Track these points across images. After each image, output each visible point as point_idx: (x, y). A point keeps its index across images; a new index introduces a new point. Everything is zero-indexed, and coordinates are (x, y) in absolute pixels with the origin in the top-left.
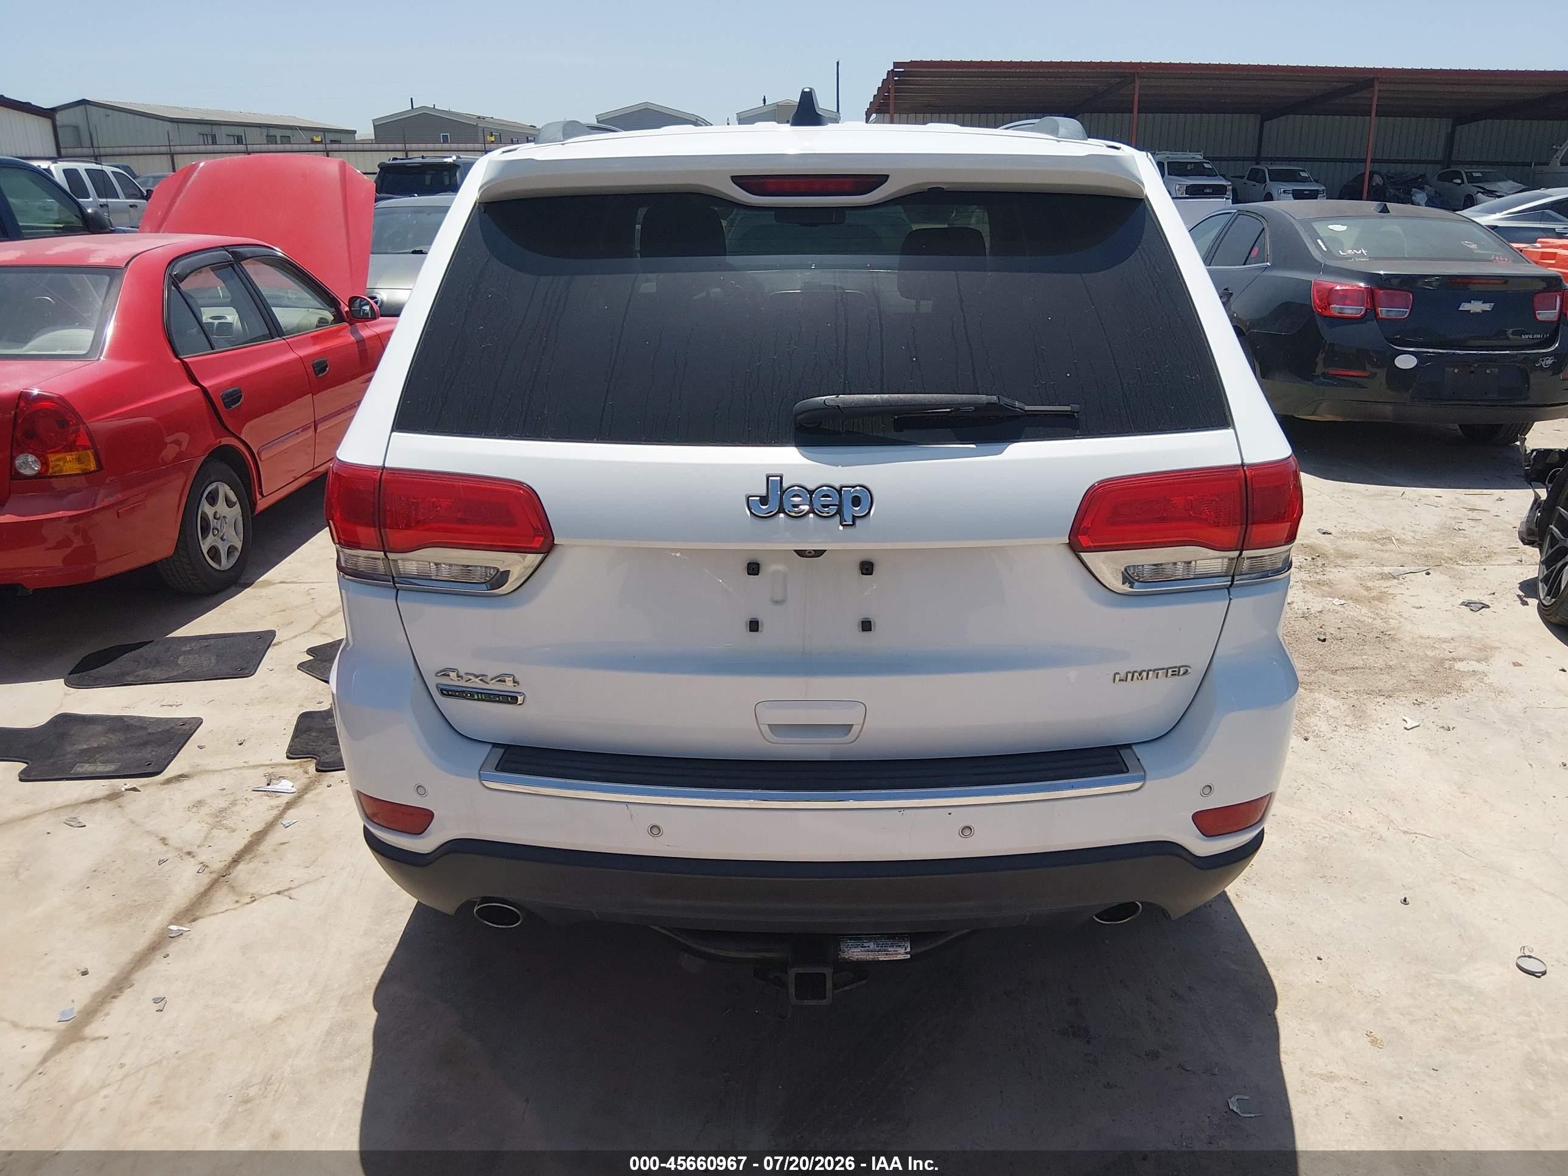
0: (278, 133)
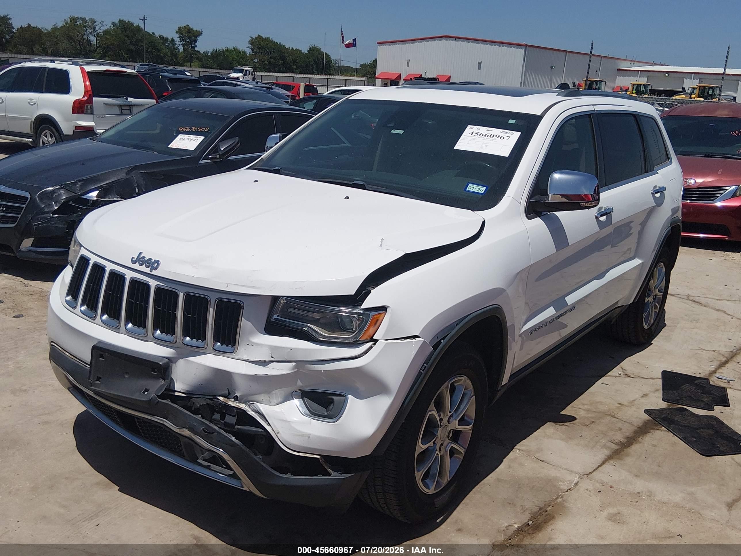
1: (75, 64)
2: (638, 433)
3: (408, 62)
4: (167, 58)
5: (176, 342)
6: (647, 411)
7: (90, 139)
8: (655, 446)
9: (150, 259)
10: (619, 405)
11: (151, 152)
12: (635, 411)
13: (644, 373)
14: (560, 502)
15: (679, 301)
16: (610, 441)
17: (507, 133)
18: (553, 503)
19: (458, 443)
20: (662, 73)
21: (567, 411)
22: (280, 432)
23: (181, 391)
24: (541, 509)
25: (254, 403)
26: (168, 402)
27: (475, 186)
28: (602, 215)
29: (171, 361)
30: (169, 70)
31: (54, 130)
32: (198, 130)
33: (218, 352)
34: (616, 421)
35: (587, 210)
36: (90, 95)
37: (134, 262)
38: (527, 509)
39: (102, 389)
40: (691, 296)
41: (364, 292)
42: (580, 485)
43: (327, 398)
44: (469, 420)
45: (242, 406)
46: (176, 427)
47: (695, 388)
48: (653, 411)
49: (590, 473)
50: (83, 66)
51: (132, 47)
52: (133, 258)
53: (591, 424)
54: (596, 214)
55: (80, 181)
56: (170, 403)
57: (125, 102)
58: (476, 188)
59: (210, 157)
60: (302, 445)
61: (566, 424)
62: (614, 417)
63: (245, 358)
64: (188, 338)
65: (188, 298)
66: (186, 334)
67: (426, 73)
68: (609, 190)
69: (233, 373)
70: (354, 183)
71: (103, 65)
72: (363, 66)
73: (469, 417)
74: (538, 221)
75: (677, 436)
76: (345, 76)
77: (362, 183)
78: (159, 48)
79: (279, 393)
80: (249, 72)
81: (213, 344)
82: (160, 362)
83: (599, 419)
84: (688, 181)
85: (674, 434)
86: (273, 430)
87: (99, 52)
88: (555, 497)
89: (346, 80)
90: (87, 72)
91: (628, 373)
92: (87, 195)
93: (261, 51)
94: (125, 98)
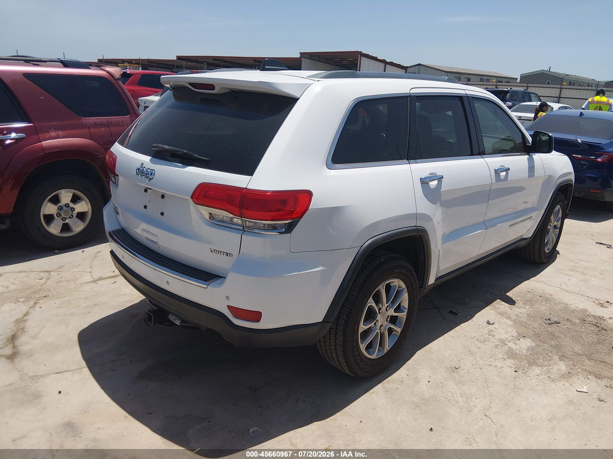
0: (485, 78)
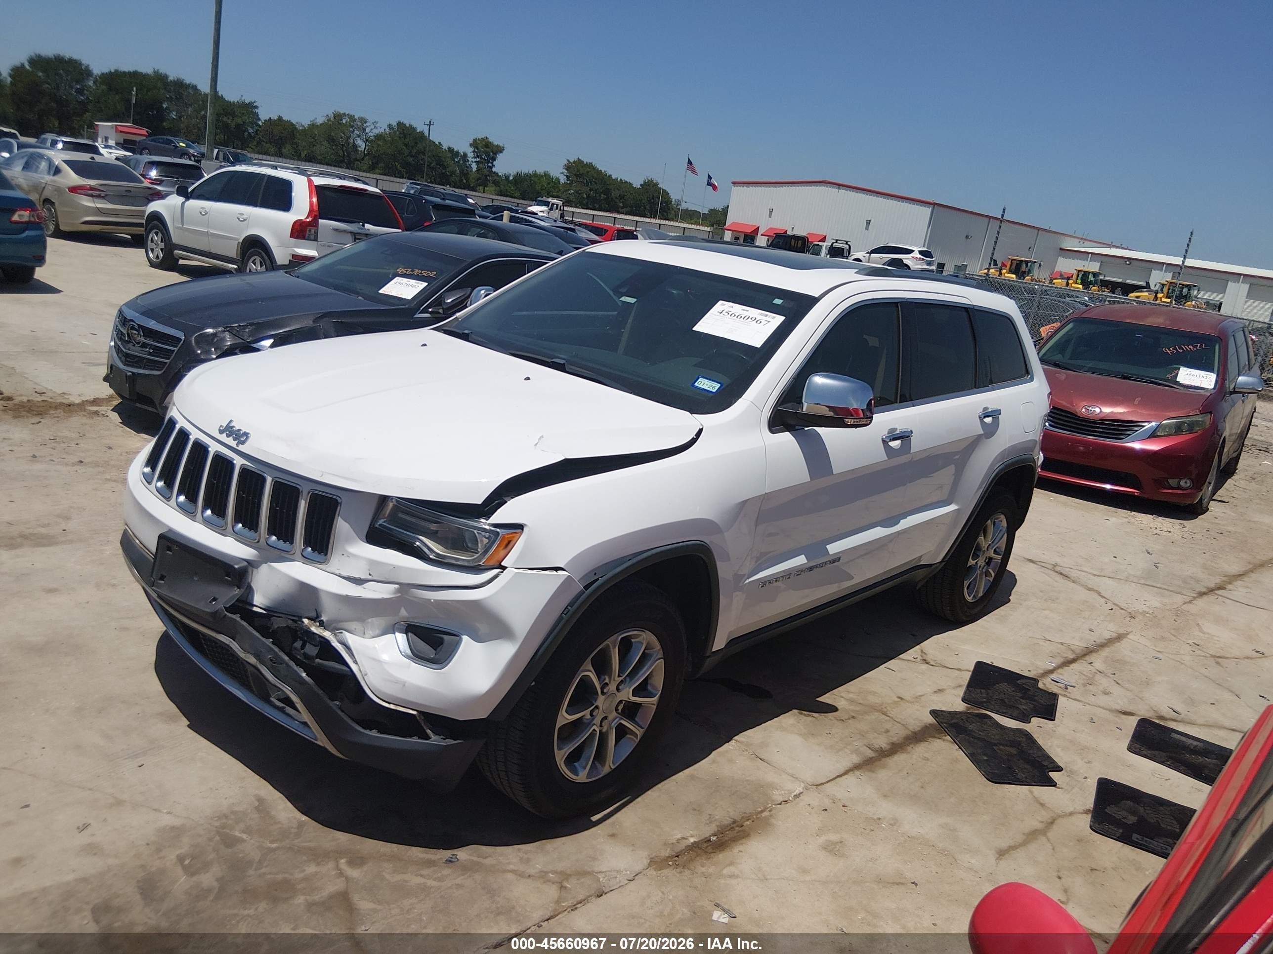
1: (302, 172)
2: (910, 739)
3: (771, 211)
4: (454, 178)
5: (258, 542)
6: (934, 713)
7: (286, 272)
8: (928, 759)
9: (240, 430)
10: (898, 700)
11: (354, 296)
12: (918, 710)
13: (951, 661)
14: (765, 817)
15: (1040, 570)
16: (867, 744)
17: (766, 316)
18: (755, 817)
19: (634, 720)
20: (1122, 260)
21: (826, 699)
22: (369, 674)
23: (261, 606)
24: (735, 822)
25: (341, 633)
26: (237, 617)
27: (706, 380)
28: (894, 439)
29: (251, 564)
30: (446, 193)
31: (266, 258)
32: (421, 273)
33: (306, 559)
34: (886, 721)
35: (854, 429)
36: (315, 216)
37: (221, 432)
38: (715, 820)
39: (165, 592)
40: (1059, 566)
41: (497, 502)
42: (802, 797)
43: (436, 636)
44: (652, 691)
45: (327, 634)
46: (241, 650)
47: (1013, 689)
48: (942, 713)
49: (822, 784)
50: (311, 178)
51: (410, 159)
52: (221, 426)
53: (849, 719)
54: (884, 437)
55: (251, 324)
56: (238, 619)
57: (362, 229)
58: (707, 385)
59: (430, 310)
60: (394, 694)
61: (814, 714)
62: (885, 714)
63: (337, 572)
64: (274, 538)
65: (278, 486)
66: (271, 532)
67: (793, 228)
68: (914, 406)
69: (320, 590)
70: (552, 360)
71: (341, 179)
72: (713, 211)
73: (654, 687)
74: (786, 437)
75: (962, 750)
76: (689, 224)
77: (562, 362)
78: (446, 164)
79: (378, 622)
80: (557, 205)
81: (303, 548)
82: (237, 564)
83: (862, 715)
84: (1090, 408)
85: (960, 748)
86: (360, 671)
87: (368, 161)
88: (760, 809)
89: (684, 228)
90: (316, 186)
91: (929, 658)
92: (259, 344)
93: (579, 180)
94: (361, 224)
